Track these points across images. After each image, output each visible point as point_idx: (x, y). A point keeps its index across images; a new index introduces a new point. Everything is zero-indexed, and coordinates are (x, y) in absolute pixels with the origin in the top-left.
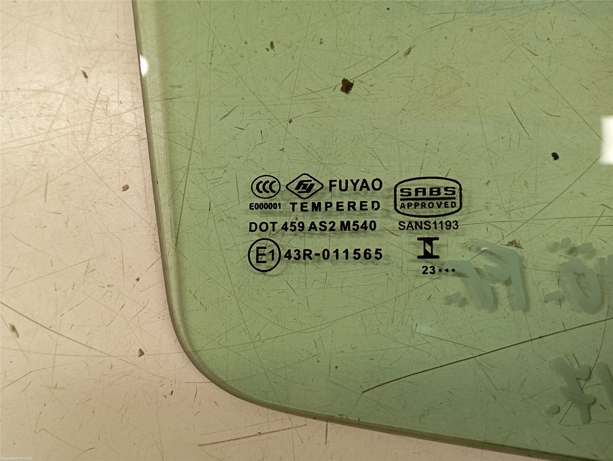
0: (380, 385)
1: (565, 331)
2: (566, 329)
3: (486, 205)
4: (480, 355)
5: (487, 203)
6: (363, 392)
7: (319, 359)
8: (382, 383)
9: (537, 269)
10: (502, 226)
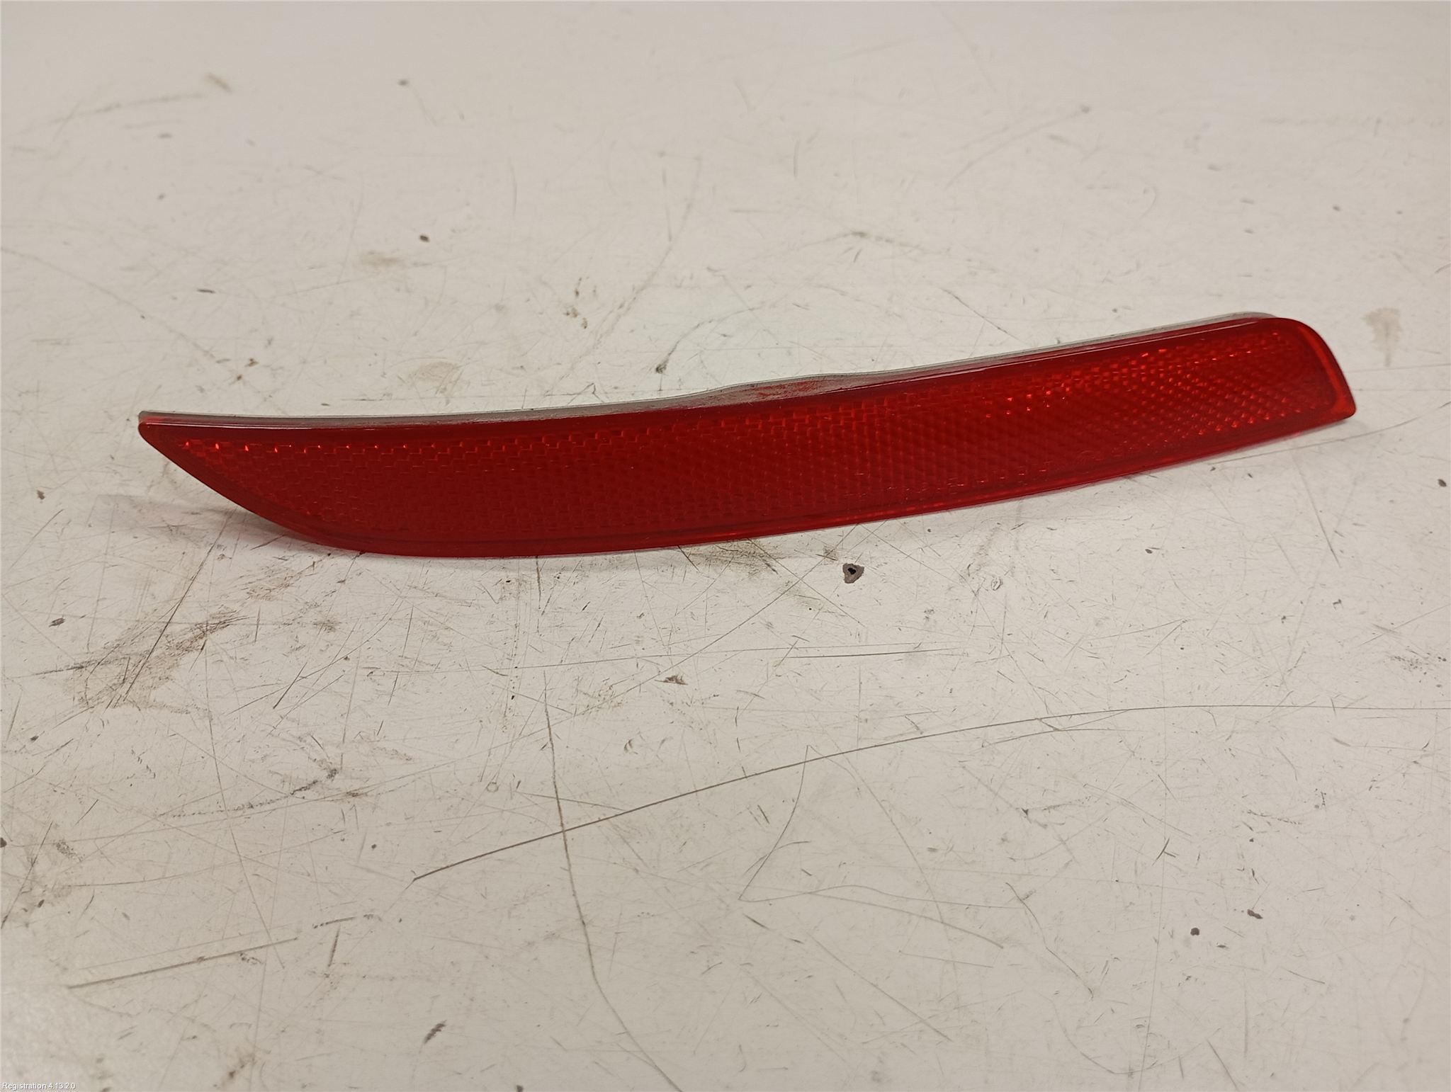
0: (447, 867)
1: (746, 777)
2: (747, 775)
3: (636, 639)
4: (617, 815)
5: (638, 637)
6: (415, 879)
7: (345, 837)
8: (449, 864)
9: (706, 707)
10: (659, 660)
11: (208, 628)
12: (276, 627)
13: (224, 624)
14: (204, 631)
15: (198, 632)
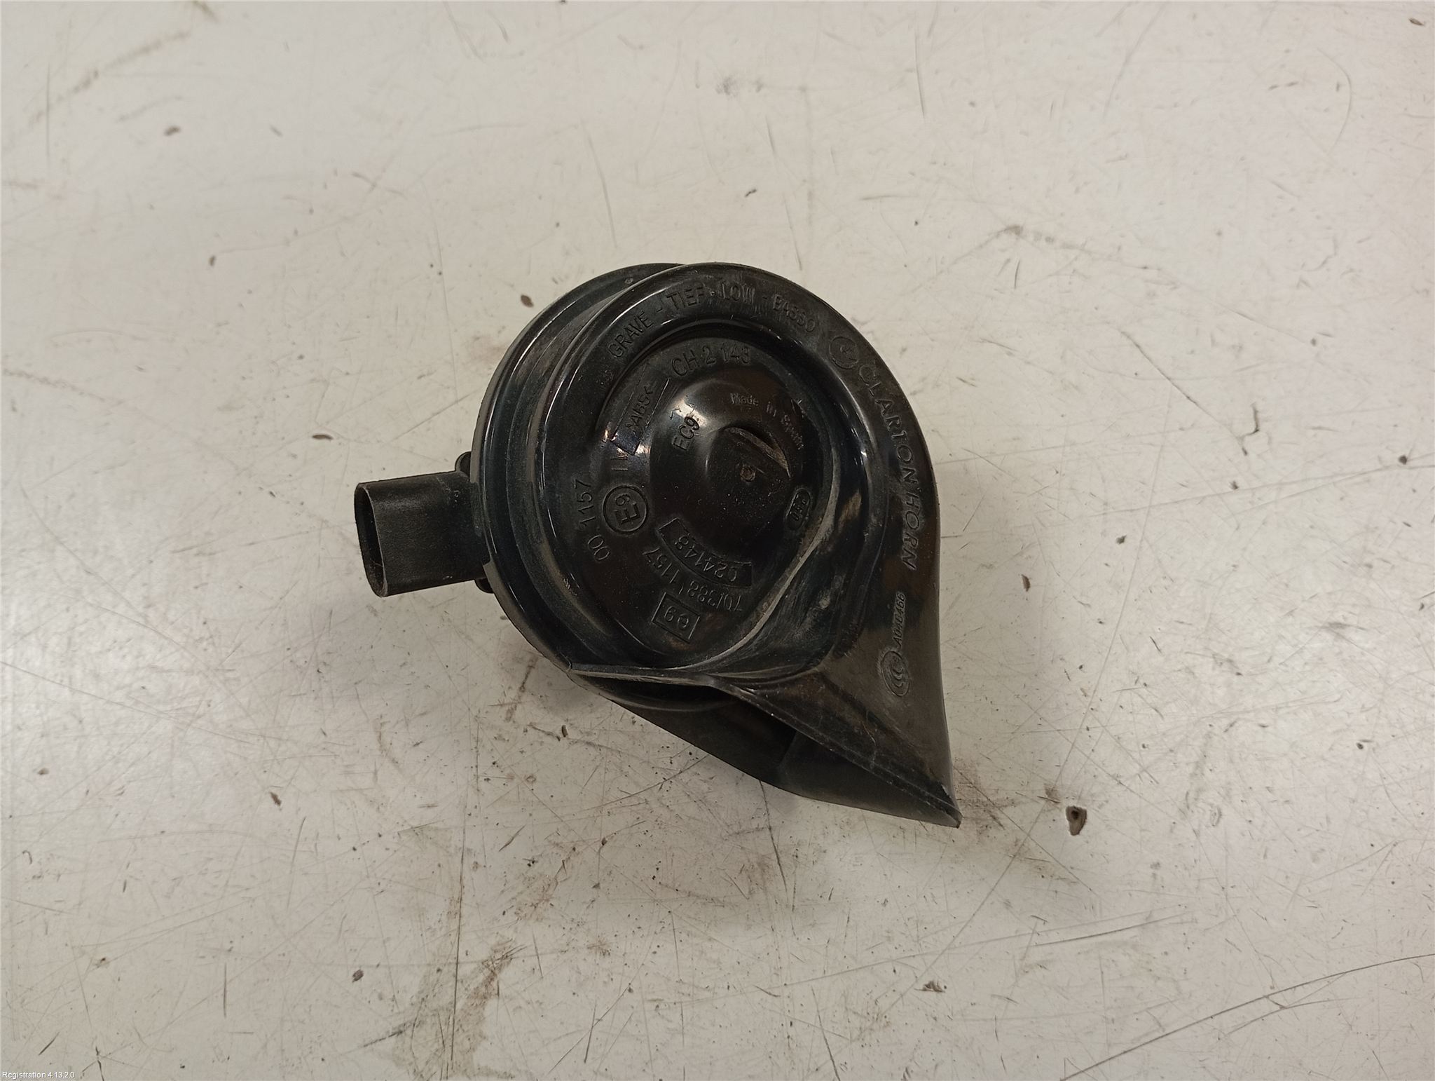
11: (495, 964)
12: (554, 956)
13: (507, 957)
14: (493, 969)
15: (487, 972)
